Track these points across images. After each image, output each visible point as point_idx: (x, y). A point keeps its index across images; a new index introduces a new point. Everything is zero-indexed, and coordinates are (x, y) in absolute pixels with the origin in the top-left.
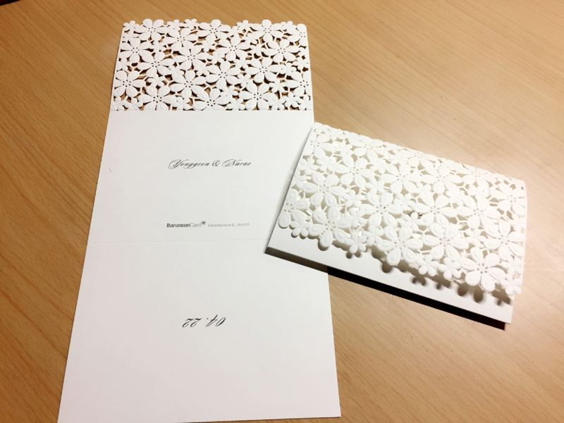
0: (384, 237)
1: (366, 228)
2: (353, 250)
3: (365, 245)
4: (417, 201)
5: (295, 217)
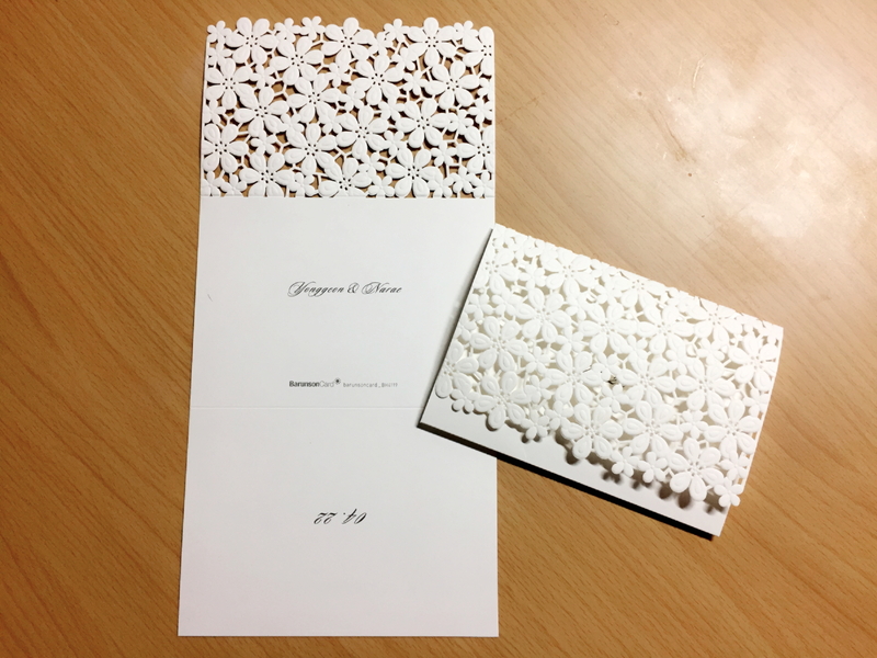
0: (572, 419)
2: (531, 435)
3: (546, 429)
4: (624, 366)
5: (457, 384)
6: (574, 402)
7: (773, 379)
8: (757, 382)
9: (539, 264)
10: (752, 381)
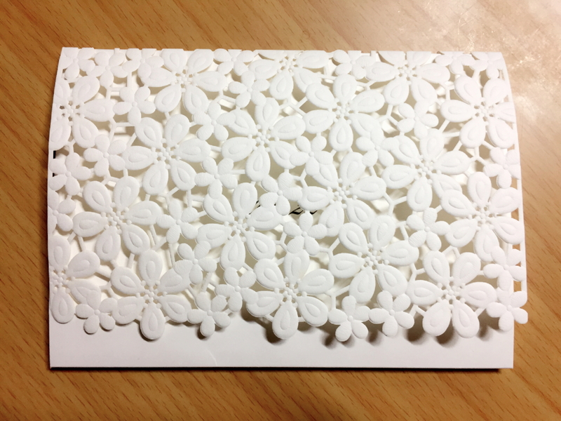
0: (258, 287)
2: (208, 330)
3: (226, 313)
4: (304, 183)
6: (251, 261)
7: (515, 126)
8: (495, 138)
9: (140, 83)
10: (488, 139)
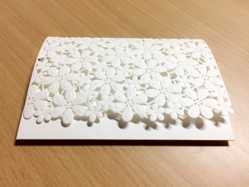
0: (115, 101)
1: (99, 98)
2: (93, 119)
3: (101, 112)
5: (37, 107)
6: (113, 92)
7: (211, 53)
9: (73, 43)
